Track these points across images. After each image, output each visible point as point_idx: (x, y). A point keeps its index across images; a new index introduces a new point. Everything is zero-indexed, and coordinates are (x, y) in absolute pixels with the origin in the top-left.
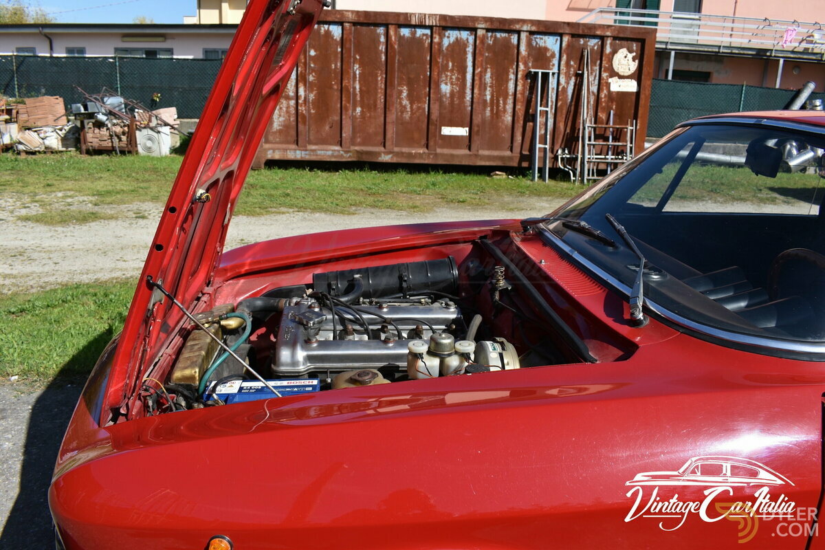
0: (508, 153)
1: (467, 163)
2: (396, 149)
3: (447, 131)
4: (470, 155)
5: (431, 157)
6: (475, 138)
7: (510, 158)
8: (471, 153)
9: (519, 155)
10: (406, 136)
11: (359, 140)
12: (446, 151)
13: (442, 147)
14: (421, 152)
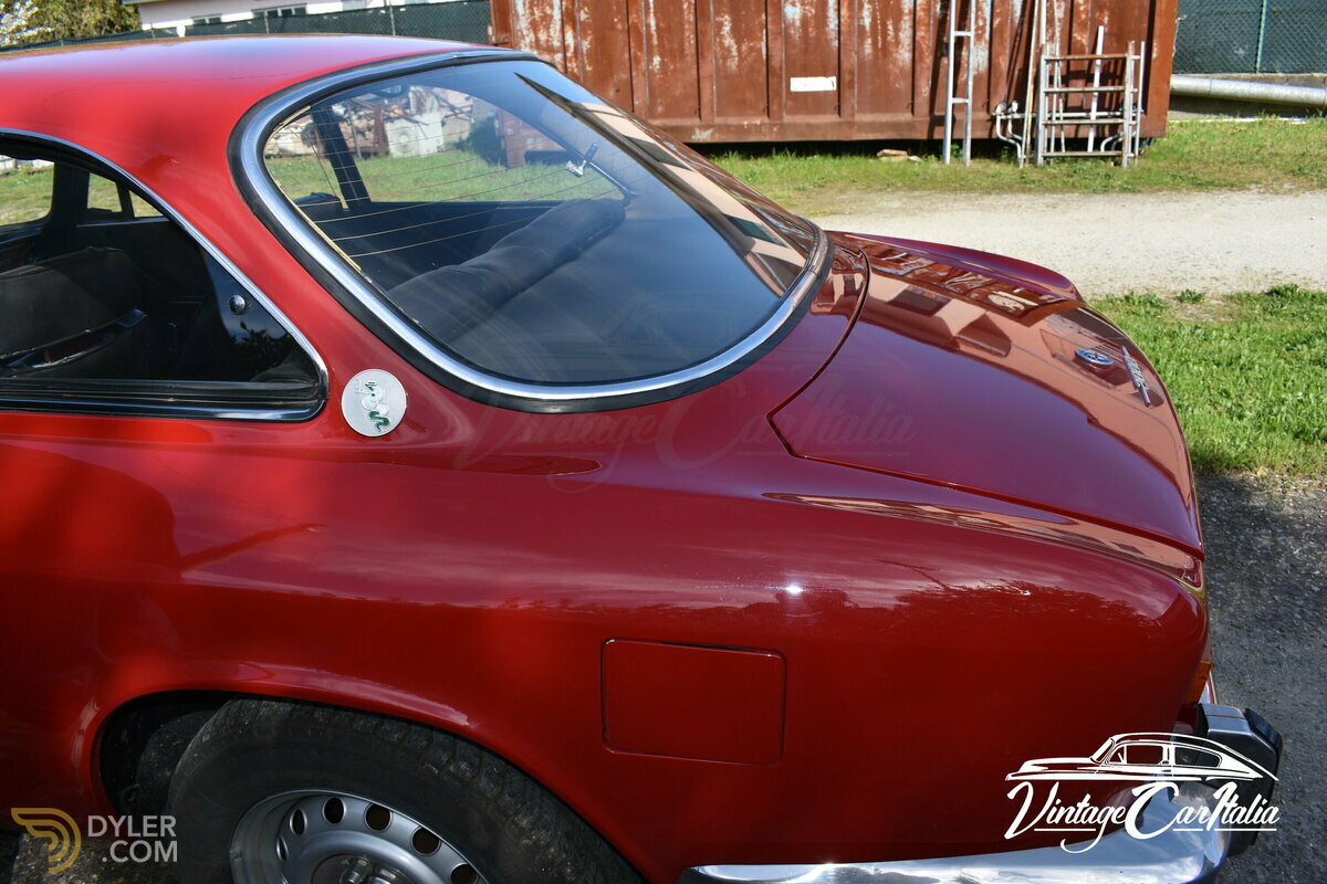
0: (906, 117)
1: (835, 138)
2: (718, 120)
3: (799, 84)
4: (840, 123)
5: (775, 129)
6: (846, 94)
7: (911, 126)
8: (842, 120)
9: (928, 119)
10: (733, 100)
11: (660, 109)
12: (800, 119)
13: (792, 112)
14: (758, 122)
